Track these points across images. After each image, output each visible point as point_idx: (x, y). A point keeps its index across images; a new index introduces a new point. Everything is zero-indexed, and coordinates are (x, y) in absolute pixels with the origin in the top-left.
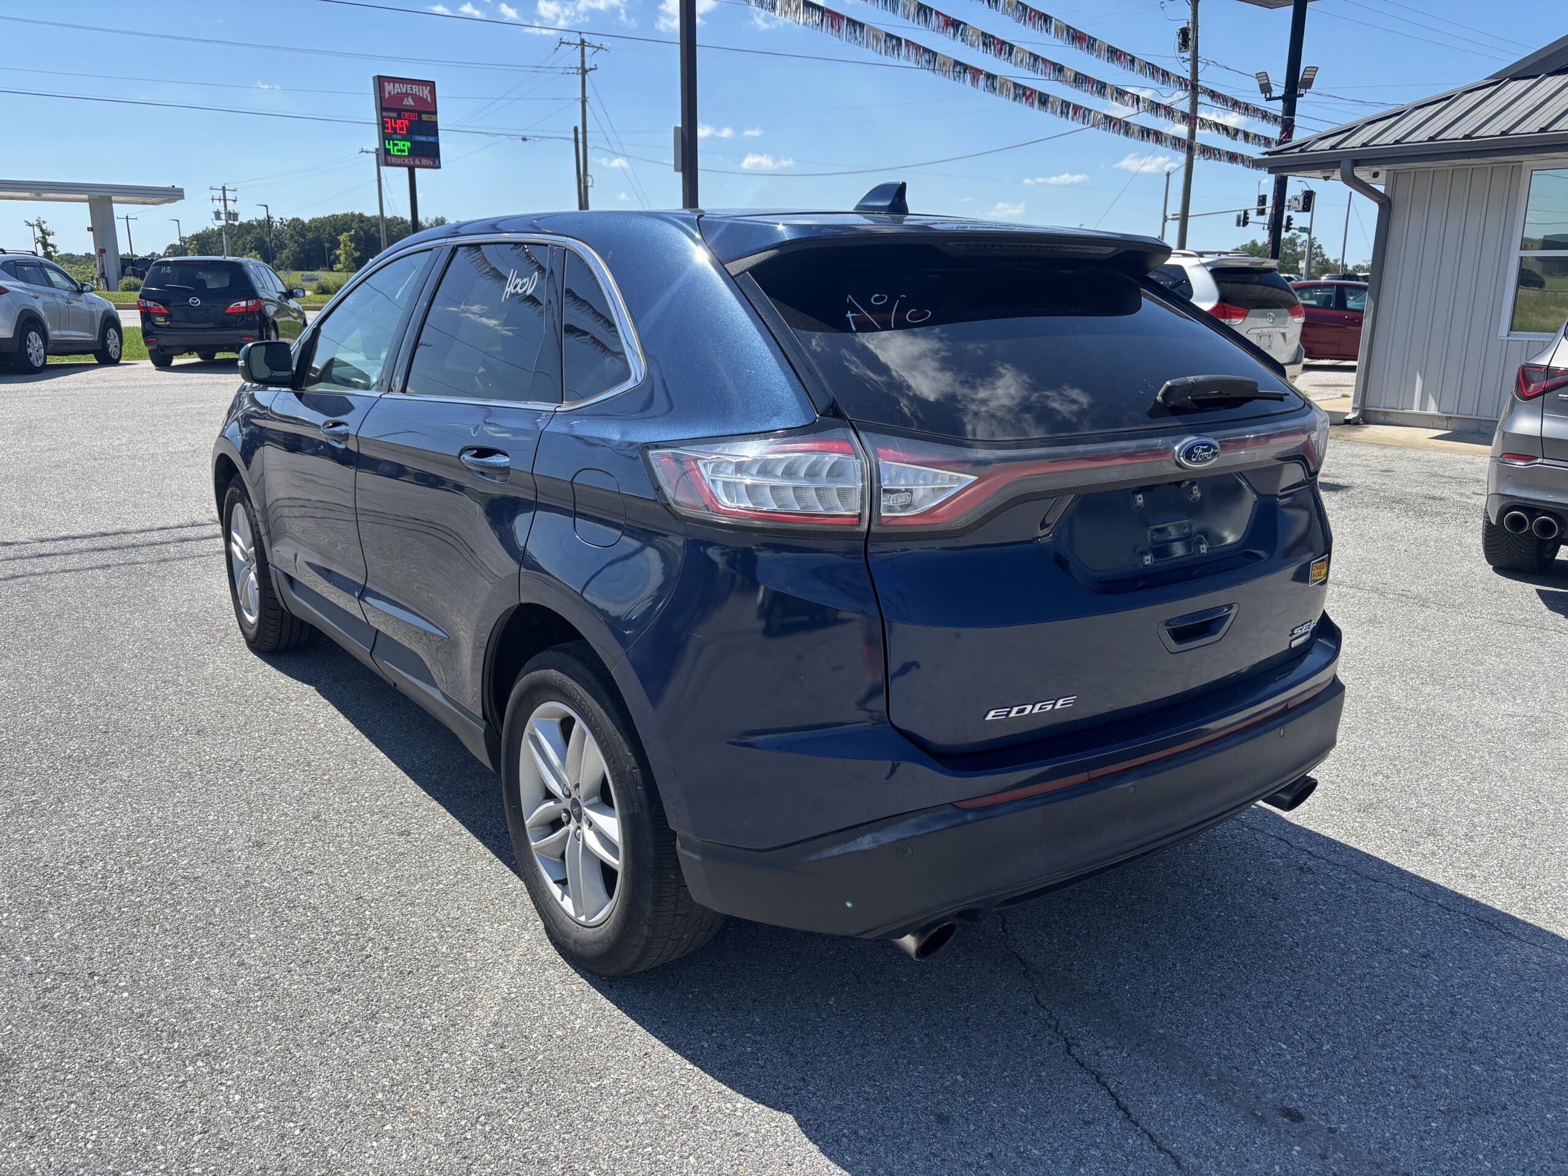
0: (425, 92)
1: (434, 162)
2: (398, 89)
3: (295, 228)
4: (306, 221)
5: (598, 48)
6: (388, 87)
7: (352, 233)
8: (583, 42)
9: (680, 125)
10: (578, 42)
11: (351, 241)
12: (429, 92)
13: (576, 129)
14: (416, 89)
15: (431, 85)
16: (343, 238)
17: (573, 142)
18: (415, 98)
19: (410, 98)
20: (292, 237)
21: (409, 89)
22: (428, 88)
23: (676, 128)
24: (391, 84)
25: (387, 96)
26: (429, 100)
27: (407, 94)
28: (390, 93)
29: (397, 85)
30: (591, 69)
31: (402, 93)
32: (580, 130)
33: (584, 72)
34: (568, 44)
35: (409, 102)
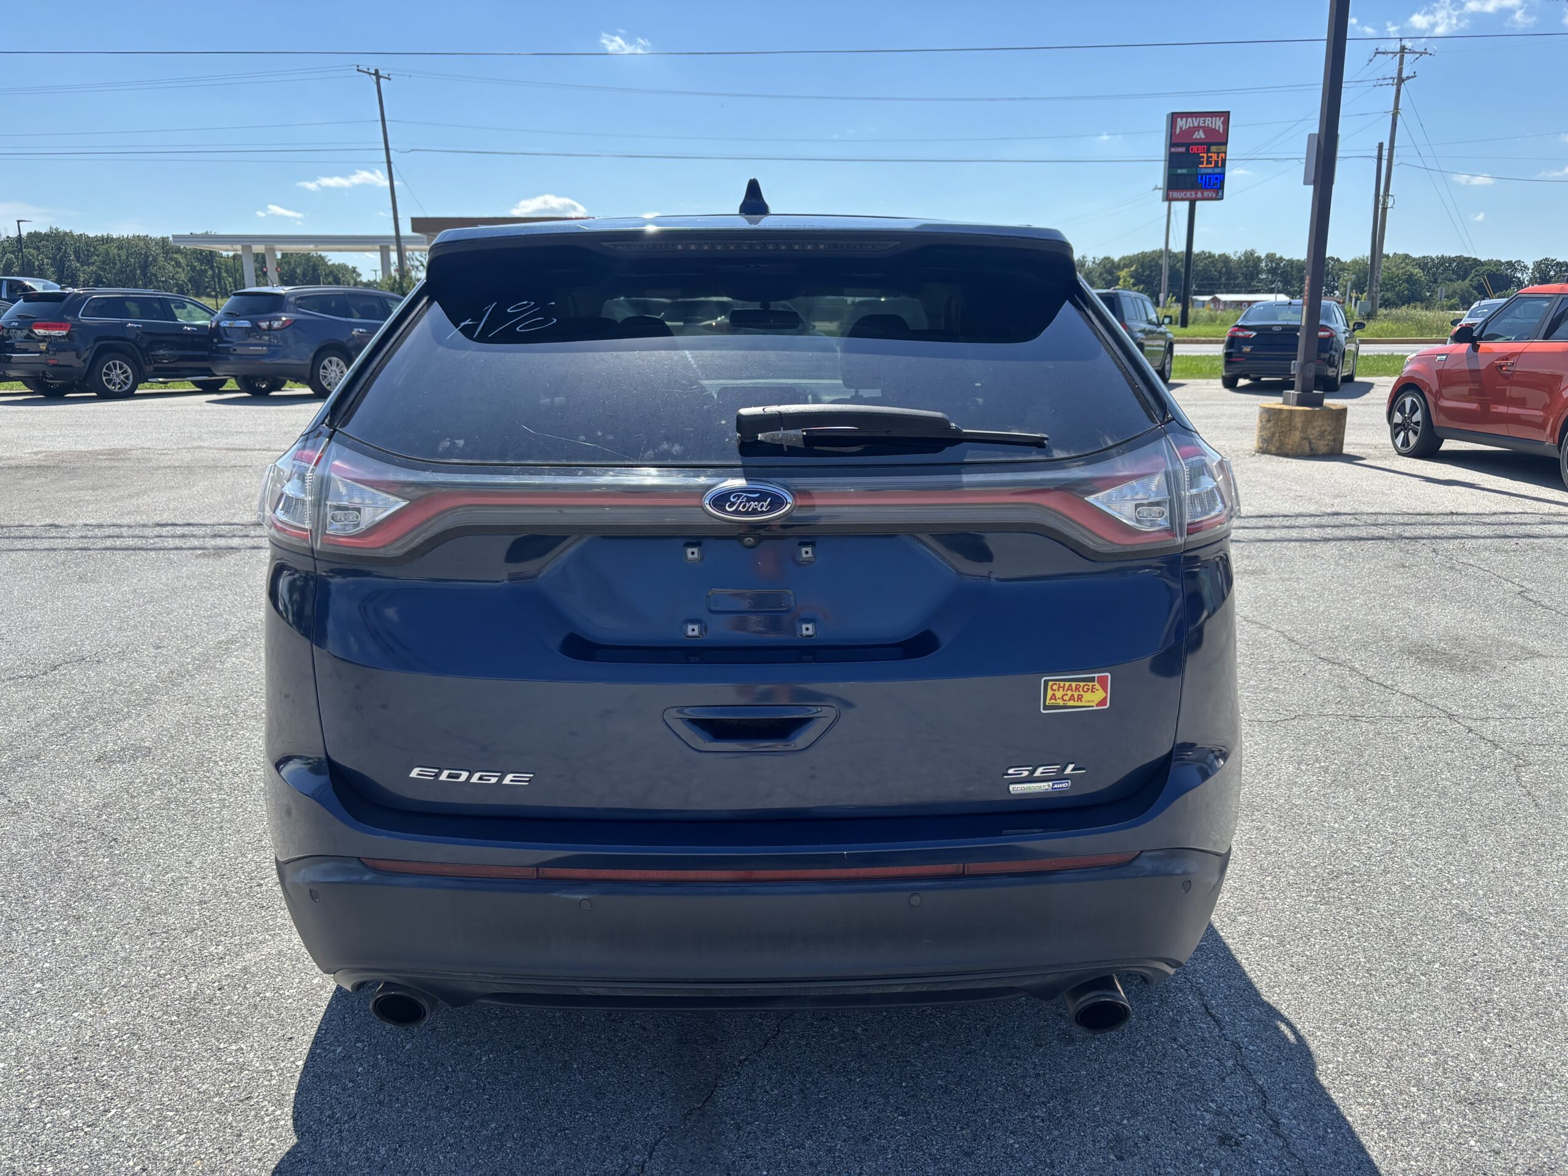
0: (1218, 124)
1: (1217, 194)
2: (1191, 122)
3: (1105, 266)
4: (1116, 259)
5: (1421, 54)
6: (1181, 123)
7: (1133, 268)
8: (1403, 48)
9: (1316, 131)
10: (1398, 49)
11: (1132, 277)
12: (1223, 123)
13: (1381, 146)
14: (1208, 122)
15: (1226, 115)
16: (1123, 274)
17: (1376, 160)
18: (1208, 131)
19: (1201, 132)
20: (1101, 274)
21: (1201, 122)
22: (1222, 119)
23: (1310, 135)
24: (1184, 119)
25: (1178, 131)
26: (1221, 131)
27: (1198, 128)
28: (1181, 128)
29: (1190, 120)
30: (1408, 78)
31: (1194, 127)
32: (1386, 146)
33: (1401, 80)
34: (1384, 53)
35: (1200, 135)
